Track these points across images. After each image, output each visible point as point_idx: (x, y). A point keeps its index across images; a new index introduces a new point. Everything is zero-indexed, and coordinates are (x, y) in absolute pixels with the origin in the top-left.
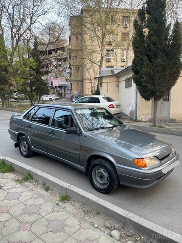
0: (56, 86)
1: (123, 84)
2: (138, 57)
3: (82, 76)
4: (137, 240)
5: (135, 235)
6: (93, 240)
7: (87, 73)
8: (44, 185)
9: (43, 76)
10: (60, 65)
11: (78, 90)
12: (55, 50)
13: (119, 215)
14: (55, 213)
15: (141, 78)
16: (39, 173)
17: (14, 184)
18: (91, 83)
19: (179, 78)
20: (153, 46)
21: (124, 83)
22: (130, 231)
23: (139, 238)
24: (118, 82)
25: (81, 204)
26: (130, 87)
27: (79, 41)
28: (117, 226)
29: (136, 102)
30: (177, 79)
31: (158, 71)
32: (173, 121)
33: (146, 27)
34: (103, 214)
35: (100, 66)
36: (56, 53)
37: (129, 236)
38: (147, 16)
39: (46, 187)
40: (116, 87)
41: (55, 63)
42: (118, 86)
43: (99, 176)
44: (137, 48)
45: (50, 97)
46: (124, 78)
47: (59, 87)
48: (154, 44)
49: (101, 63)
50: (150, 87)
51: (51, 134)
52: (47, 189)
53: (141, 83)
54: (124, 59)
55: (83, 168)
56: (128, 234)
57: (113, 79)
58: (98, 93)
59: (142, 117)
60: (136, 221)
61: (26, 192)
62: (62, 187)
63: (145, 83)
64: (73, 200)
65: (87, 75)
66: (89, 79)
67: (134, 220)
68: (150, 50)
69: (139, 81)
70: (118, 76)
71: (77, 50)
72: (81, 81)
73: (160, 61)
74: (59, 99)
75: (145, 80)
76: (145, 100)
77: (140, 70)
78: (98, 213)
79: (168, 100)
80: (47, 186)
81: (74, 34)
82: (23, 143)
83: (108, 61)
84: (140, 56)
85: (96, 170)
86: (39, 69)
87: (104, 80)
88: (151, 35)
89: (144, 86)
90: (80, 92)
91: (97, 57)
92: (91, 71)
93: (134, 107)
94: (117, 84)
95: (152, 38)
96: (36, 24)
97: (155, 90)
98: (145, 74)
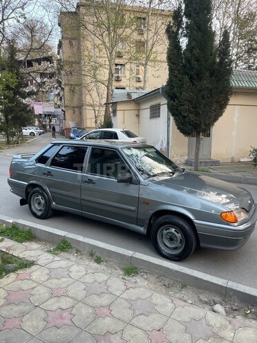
0: (40, 115)
1: (146, 113)
2: (176, 77)
3: (80, 100)
4: (247, 314)
5: (243, 308)
6: (200, 320)
7: (88, 97)
8: (92, 255)
9: (25, 98)
10: (44, 83)
11: (73, 120)
12: (39, 61)
13: (217, 285)
14: (131, 290)
15: (181, 105)
16: (81, 238)
17: (50, 256)
18: (94, 110)
19: (228, 107)
20: (196, 63)
21: (148, 111)
22: (236, 304)
23: (249, 312)
24: (139, 110)
25: (156, 276)
26: (156, 117)
27: (75, 49)
28: (217, 299)
29: (168, 138)
30: (225, 108)
31: (203, 96)
32: (216, 163)
33: (185, 36)
34: (191, 286)
35: (108, 87)
36: (40, 64)
37: (236, 310)
38: (184, 19)
39: (95, 257)
40: (135, 117)
41: (39, 80)
42: (138, 116)
43: (167, 238)
44: (173, 63)
45: (31, 131)
46: (148, 105)
47: (45, 115)
48: (198, 60)
49: (109, 82)
50: (192, 117)
51: (88, 183)
52: (98, 261)
53: (180, 113)
54: (139, 78)
55: (142, 230)
56: (234, 308)
57: (132, 106)
58: (109, 125)
59: (176, 159)
60: (242, 290)
61: (74, 266)
62: (123, 256)
63: (186, 112)
64: (144, 272)
65: (88, 99)
66: (91, 105)
67: (238, 289)
68: (192, 68)
69: (177, 110)
70: (138, 102)
71: (72, 62)
72: (79, 108)
73: (205, 83)
74: (43, 133)
75: (186, 109)
76: (184, 136)
77: (178, 94)
78: (184, 286)
79: (209, 135)
80: (97, 256)
81: (67, 38)
82: (36, 198)
83: (118, 80)
84: (178, 75)
85: (162, 230)
86: (18, 89)
87: (119, 107)
88: (193, 48)
89: (184, 117)
90: (77, 124)
91: (104, 74)
92: (94, 94)
93: (165, 145)
94: (137, 113)
95: (195, 52)
96: (10, 21)
97: (198, 122)
98: (186, 100)
